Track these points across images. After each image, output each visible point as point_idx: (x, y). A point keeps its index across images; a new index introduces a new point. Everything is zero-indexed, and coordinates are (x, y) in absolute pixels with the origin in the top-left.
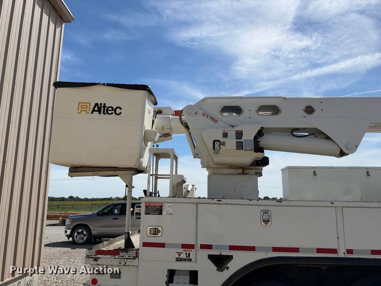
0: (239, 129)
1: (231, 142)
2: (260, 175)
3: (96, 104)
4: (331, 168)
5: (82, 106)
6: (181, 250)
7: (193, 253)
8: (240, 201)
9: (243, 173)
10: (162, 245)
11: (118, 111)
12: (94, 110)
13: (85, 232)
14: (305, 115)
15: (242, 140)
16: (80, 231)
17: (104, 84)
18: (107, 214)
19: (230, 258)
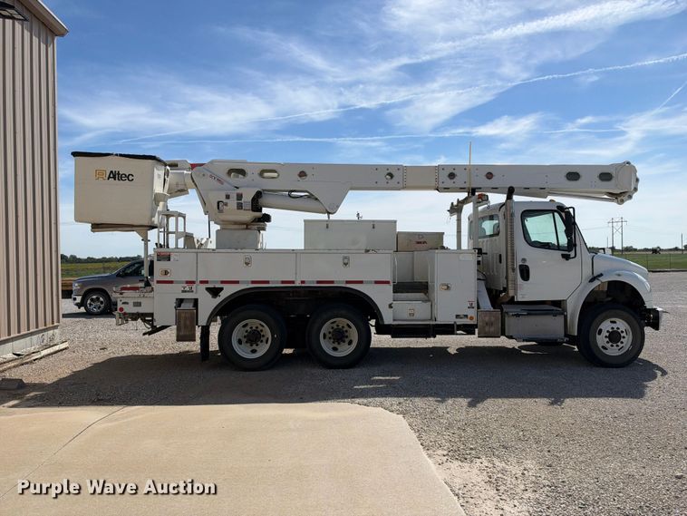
0: (239, 191)
1: (233, 203)
2: (264, 229)
3: (112, 172)
5: (99, 173)
6: (186, 285)
7: (194, 286)
8: (229, 250)
9: (247, 228)
10: (171, 282)
11: (131, 178)
12: (109, 177)
13: (101, 299)
14: (299, 179)
15: (242, 201)
16: (94, 297)
17: (117, 155)
18: (131, 275)
19: (222, 289)
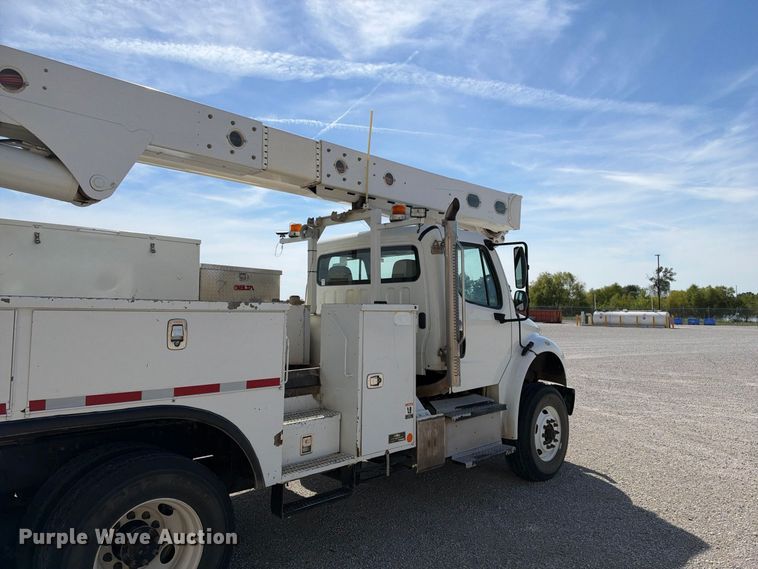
4: (78, 229)
